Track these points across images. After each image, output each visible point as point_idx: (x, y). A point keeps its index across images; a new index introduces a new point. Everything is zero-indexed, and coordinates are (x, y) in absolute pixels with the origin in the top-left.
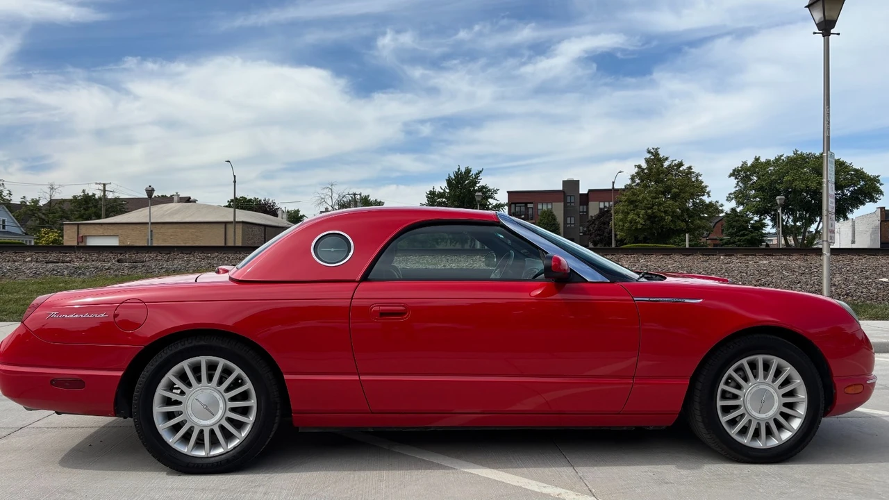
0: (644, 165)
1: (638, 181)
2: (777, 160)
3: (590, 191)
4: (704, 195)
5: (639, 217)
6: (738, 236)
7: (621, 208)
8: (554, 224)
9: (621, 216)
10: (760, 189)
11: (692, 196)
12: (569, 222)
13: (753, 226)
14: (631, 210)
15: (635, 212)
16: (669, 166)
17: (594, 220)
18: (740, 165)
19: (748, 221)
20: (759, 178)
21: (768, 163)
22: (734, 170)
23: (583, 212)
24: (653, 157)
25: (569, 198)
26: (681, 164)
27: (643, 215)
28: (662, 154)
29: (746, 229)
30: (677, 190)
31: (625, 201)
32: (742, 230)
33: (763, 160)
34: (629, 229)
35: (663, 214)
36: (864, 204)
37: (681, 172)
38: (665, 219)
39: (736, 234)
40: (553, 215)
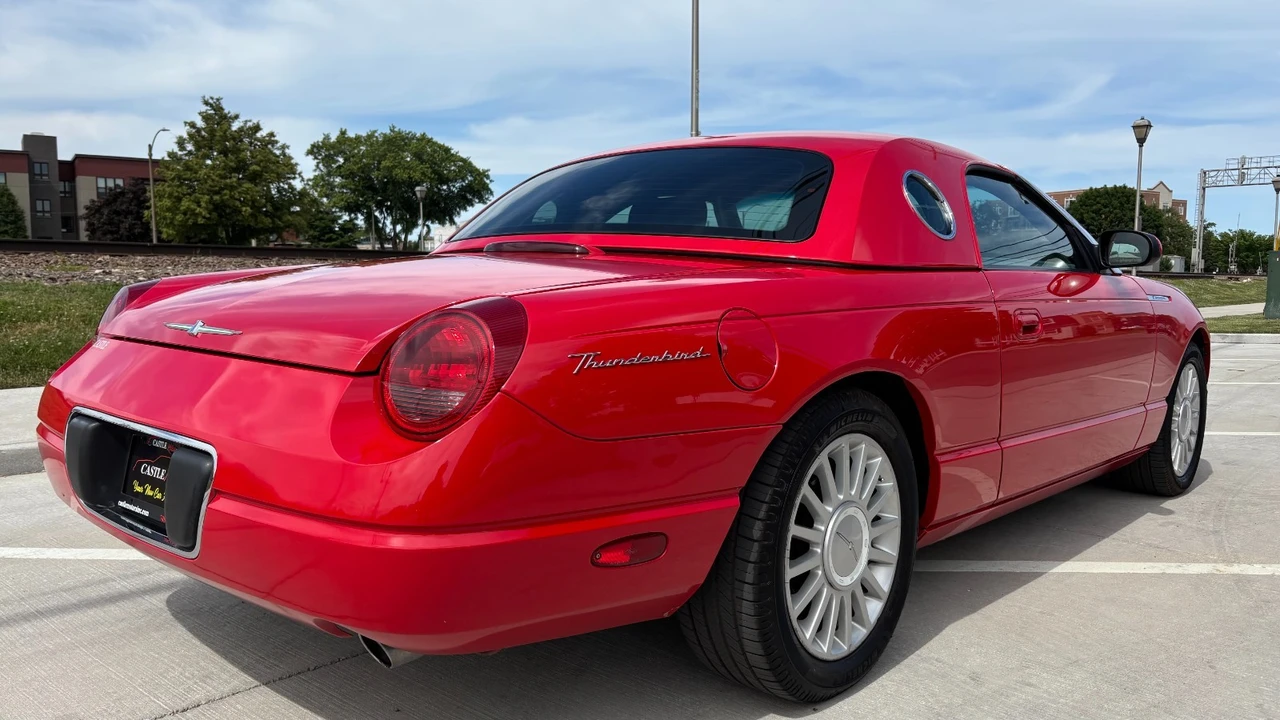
0: (200, 123)
1: (190, 147)
2: (370, 136)
3: (78, 157)
4: (294, 178)
5: (199, 206)
6: (322, 240)
7: (168, 189)
8: (13, 211)
9: (167, 203)
10: (349, 175)
11: (280, 177)
12: (39, 208)
13: (342, 228)
14: (184, 195)
15: (192, 198)
16: (241, 130)
17: (100, 207)
18: (321, 140)
19: (335, 220)
20: (345, 160)
21: (358, 138)
22: (313, 146)
23: (65, 192)
24: (212, 112)
25: (37, 166)
26: (257, 128)
27: (206, 203)
28: (229, 108)
29: (332, 231)
30: (258, 168)
31: (173, 179)
32: (328, 233)
33: (351, 134)
34: (183, 224)
35: (238, 203)
36: (472, 205)
37: (259, 140)
38: (240, 212)
39: (319, 239)
40: (10, 195)
